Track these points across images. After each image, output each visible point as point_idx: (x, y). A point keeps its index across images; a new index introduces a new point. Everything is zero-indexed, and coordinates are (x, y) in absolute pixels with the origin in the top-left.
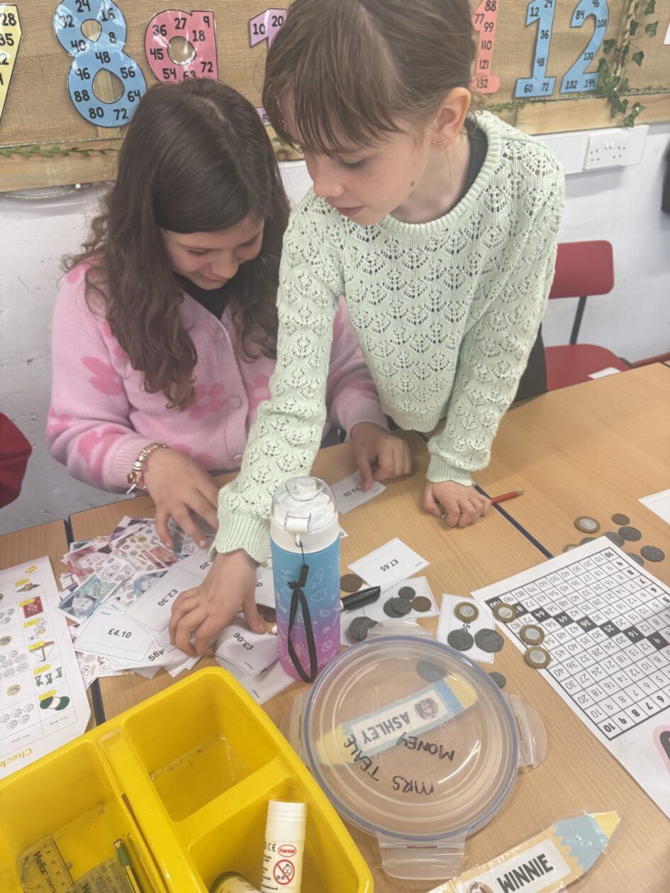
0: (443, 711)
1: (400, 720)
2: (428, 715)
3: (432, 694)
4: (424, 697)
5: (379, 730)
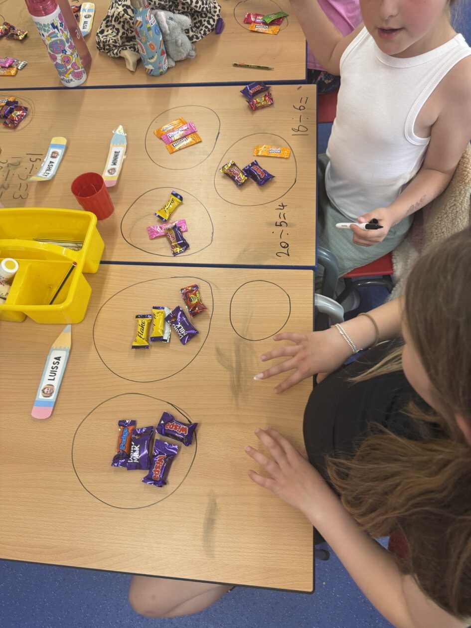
0: (60, 152)
1: (51, 164)
2: (57, 156)
3: (52, 150)
4: (51, 153)
5: (47, 172)
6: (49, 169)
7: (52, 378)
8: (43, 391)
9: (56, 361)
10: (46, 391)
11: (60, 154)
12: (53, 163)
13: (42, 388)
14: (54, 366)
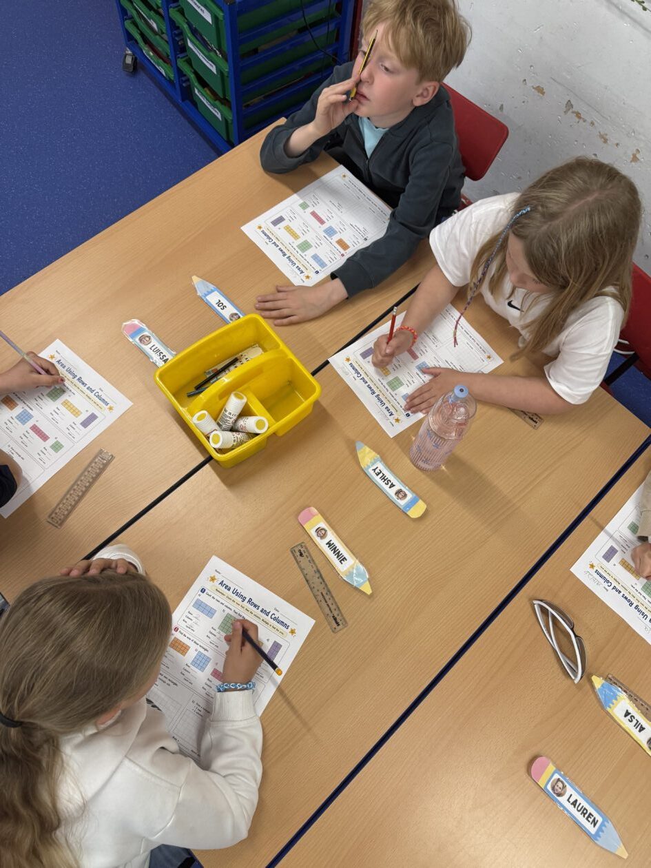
6: (383, 478)
7: (153, 348)
8: (149, 337)
9: (165, 358)
10: (148, 339)
11: (399, 501)
12: (390, 487)
13: (152, 337)
14: (162, 355)
